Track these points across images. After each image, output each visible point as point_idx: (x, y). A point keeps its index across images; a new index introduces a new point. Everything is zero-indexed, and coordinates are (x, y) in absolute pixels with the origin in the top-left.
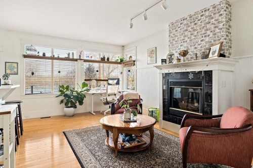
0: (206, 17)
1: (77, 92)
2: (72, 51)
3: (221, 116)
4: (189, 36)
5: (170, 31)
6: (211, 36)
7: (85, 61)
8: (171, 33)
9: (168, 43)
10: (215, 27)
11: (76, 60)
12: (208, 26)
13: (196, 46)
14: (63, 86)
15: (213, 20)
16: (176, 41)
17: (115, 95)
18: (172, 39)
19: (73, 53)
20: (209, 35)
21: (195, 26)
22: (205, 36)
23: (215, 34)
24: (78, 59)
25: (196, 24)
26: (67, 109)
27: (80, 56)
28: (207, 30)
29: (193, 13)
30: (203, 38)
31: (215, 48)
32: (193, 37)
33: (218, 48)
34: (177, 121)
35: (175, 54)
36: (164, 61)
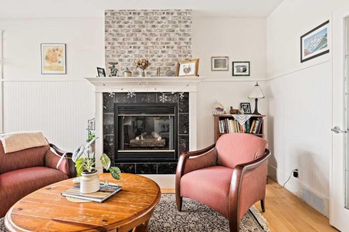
3: (214, 146)
4: (144, 41)
5: (107, 22)
8: (110, 26)
9: (103, 43)
12: (172, 34)
13: (154, 57)
15: (178, 29)
16: (120, 43)
23: (181, 48)
28: (170, 39)
30: (165, 49)
31: (187, 65)
32: (150, 44)
33: (193, 65)
34: (133, 169)
35: (120, 63)
36: (101, 72)
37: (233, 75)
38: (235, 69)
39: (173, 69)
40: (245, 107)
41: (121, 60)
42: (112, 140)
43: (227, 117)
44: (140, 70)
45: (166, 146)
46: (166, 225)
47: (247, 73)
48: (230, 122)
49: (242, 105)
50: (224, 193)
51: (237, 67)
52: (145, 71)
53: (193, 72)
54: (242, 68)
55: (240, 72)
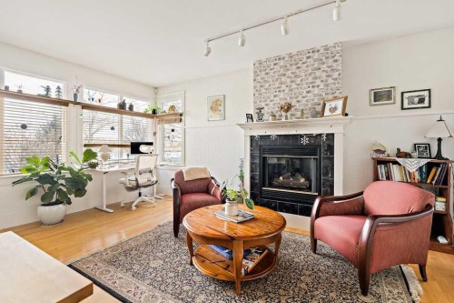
0: (315, 60)
1: (70, 170)
2: (58, 84)
4: (289, 84)
5: (255, 72)
6: (321, 87)
7: (85, 107)
8: (258, 75)
9: (252, 91)
10: (328, 76)
11: (66, 103)
12: (318, 73)
13: (299, 99)
14: (35, 157)
15: (325, 66)
16: (266, 89)
17: (151, 172)
18: (258, 85)
19: (59, 88)
20: (318, 86)
21: (297, 71)
22: (313, 87)
23: (327, 85)
24: (72, 102)
25: (299, 68)
26: (47, 208)
27: (75, 96)
28: (316, 78)
29: (294, 52)
30: (310, 89)
31: (333, 104)
32: (294, 86)
33: (340, 103)
34: (276, 206)
35: (266, 107)
36: (250, 117)
37: (403, 109)
38: (406, 101)
39: (319, 108)
40: (422, 149)
41: (267, 105)
42: (257, 178)
43: (389, 162)
44: (283, 114)
45: (309, 189)
46: (296, 260)
47: (426, 104)
48: (394, 168)
49: (416, 146)
50: (353, 241)
51: (408, 98)
52: (289, 114)
53: (339, 111)
54: (416, 100)
55: (413, 103)
